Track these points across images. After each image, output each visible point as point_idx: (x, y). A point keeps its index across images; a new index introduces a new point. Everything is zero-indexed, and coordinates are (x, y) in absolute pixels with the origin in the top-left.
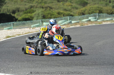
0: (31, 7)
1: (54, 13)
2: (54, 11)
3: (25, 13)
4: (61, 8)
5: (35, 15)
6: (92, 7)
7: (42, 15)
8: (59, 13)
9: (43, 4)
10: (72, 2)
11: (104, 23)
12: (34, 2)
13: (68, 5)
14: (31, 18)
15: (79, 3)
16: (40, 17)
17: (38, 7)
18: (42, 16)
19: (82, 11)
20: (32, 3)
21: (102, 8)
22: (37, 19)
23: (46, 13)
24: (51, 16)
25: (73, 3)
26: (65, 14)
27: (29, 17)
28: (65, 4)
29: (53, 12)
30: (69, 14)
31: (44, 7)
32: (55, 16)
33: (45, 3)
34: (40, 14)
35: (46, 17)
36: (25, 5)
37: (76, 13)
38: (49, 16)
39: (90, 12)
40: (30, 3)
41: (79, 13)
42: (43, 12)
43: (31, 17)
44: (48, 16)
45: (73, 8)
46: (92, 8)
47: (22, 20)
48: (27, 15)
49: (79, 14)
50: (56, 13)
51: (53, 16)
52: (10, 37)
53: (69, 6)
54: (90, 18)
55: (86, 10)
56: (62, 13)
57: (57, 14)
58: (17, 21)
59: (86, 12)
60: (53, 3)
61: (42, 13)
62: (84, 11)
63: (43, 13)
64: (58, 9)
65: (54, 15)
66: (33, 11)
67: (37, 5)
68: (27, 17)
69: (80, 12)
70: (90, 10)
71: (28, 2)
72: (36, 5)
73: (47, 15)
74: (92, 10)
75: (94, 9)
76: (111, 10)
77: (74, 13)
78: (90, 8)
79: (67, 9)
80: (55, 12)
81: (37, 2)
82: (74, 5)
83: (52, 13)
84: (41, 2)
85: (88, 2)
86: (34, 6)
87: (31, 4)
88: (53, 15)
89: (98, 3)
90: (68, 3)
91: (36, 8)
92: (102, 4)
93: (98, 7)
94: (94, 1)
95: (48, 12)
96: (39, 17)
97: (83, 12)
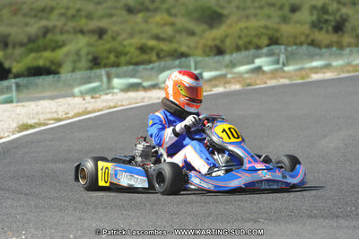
0: (46, 31)
1: (127, 49)
2: (126, 43)
3: (32, 51)
4: (141, 32)
5: (67, 55)
6: (247, 28)
7: (88, 54)
8: (143, 49)
9: (83, 21)
10: (173, 11)
11: (315, 77)
12: (54, 16)
13: (162, 22)
14: (53, 68)
15: (196, 15)
16: (84, 63)
17: (68, 32)
18: (90, 57)
19: (214, 39)
20: (47, 19)
21: (277, 30)
22: (74, 70)
23: (101, 48)
24: (117, 57)
25: (175, 15)
26: (162, 50)
27: (48, 64)
28: (151, 20)
29: (125, 46)
30: (176, 51)
31: (85, 29)
32: (131, 58)
33: (89, 16)
34: (84, 52)
35: (103, 62)
36: (27, 24)
37: (196, 48)
38: (112, 58)
39: (241, 43)
40: (41, 18)
41: (205, 45)
42: (92, 45)
43: (52, 62)
44: (107, 58)
45: (179, 31)
46: (245, 31)
47: (26, 73)
48: (41, 57)
49: (208, 49)
50: (132, 50)
51: (123, 59)
52: (32, 127)
53: (165, 25)
54: (258, 62)
55: (227, 36)
56: (152, 49)
57: (137, 53)
58: (11, 75)
59: (228, 42)
60: (114, 19)
61: (90, 49)
62: (223, 41)
63: (94, 49)
64: (132, 35)
65: (129, 56)
66: (57, 42)
67: (65, 25)
68: (41, 63)
69: (210, 43)
70: (240, 37)
71: (35, 16)
72: (59, 24)
73: (104, 55)
74: (246, 36)
75: (253, 32)
76: (307, 36)
77: (189, 47)
78: (241, 30)
79: (162, 35)
80: (130, 45)
81: (62, 15)
82: (181, 22)
83: (120, 48)
84: (74, 16)
85: (225, 12)
86: (55, 27)
87: (44, 23)
88: (126, 54)
89: (255, 15)
90: (159, 18)
91: (62, 32)
92: (269, 17)
93: (266, 27)
94: (244, 9)
95: (108, 46)
96: (80, 61)
97: (217, 42)
